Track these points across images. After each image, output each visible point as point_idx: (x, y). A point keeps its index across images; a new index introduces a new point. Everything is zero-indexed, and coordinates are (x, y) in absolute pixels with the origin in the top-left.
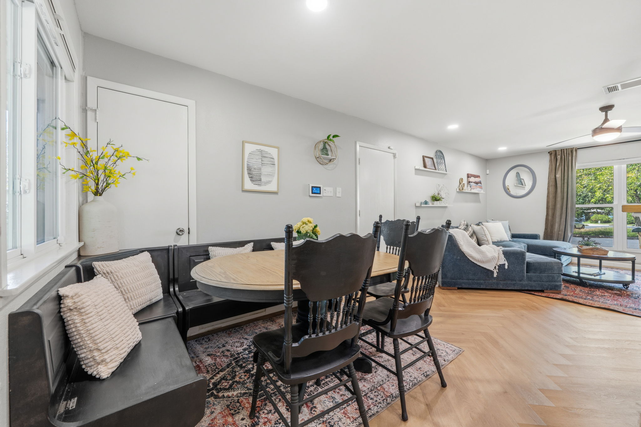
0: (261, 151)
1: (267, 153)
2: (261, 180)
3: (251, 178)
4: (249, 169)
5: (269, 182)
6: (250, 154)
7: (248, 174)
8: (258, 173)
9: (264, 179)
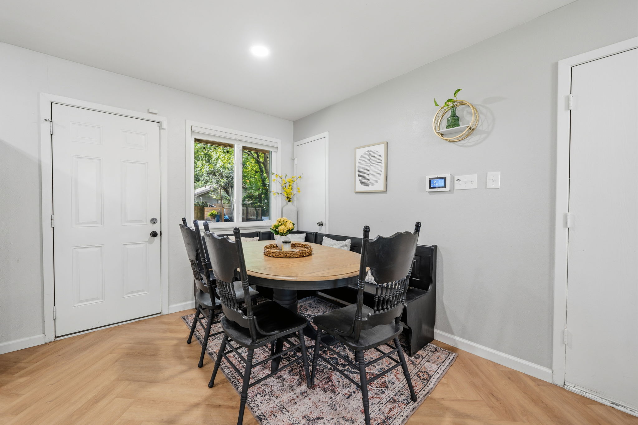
0: (369, 152)
1: (374, 152)
2: (369, 181)
3: (361, 180)
4: (360, 173)
5: (376, 181)
6: (360, 159)
7: (359, 177)
8: (366, 174)
9: (372, 179)
